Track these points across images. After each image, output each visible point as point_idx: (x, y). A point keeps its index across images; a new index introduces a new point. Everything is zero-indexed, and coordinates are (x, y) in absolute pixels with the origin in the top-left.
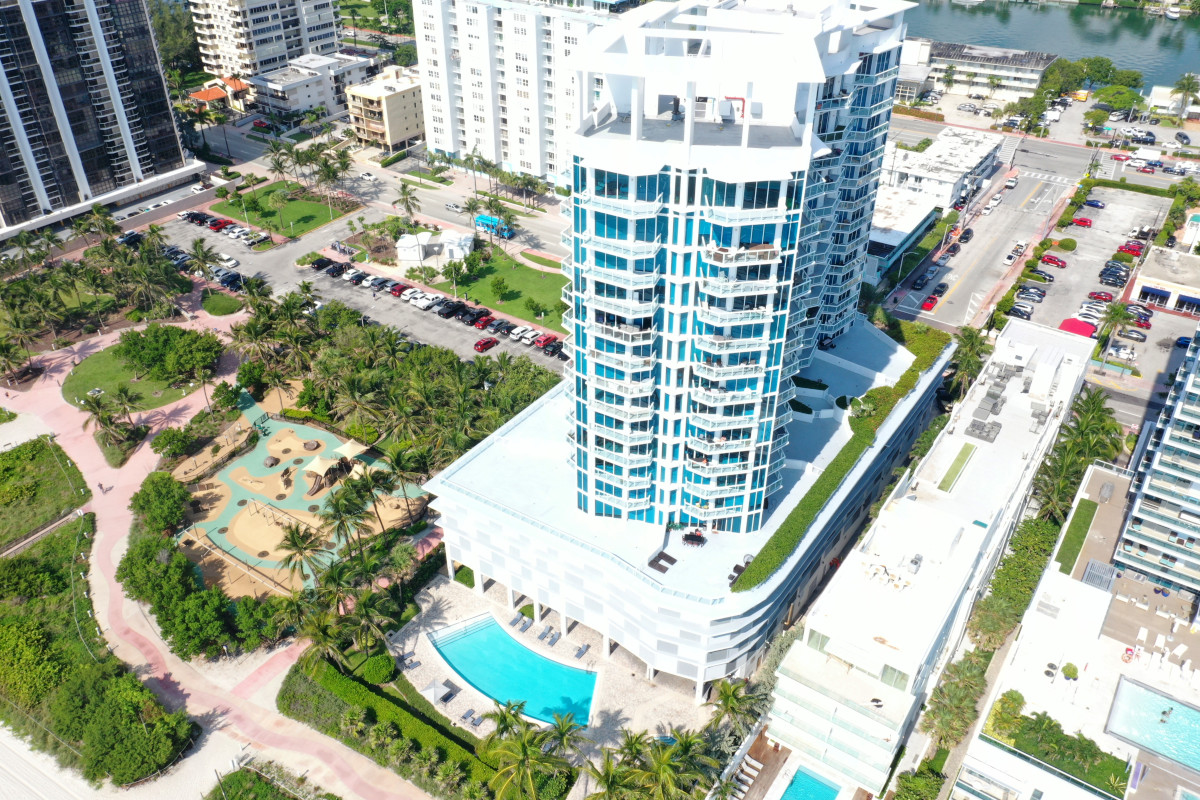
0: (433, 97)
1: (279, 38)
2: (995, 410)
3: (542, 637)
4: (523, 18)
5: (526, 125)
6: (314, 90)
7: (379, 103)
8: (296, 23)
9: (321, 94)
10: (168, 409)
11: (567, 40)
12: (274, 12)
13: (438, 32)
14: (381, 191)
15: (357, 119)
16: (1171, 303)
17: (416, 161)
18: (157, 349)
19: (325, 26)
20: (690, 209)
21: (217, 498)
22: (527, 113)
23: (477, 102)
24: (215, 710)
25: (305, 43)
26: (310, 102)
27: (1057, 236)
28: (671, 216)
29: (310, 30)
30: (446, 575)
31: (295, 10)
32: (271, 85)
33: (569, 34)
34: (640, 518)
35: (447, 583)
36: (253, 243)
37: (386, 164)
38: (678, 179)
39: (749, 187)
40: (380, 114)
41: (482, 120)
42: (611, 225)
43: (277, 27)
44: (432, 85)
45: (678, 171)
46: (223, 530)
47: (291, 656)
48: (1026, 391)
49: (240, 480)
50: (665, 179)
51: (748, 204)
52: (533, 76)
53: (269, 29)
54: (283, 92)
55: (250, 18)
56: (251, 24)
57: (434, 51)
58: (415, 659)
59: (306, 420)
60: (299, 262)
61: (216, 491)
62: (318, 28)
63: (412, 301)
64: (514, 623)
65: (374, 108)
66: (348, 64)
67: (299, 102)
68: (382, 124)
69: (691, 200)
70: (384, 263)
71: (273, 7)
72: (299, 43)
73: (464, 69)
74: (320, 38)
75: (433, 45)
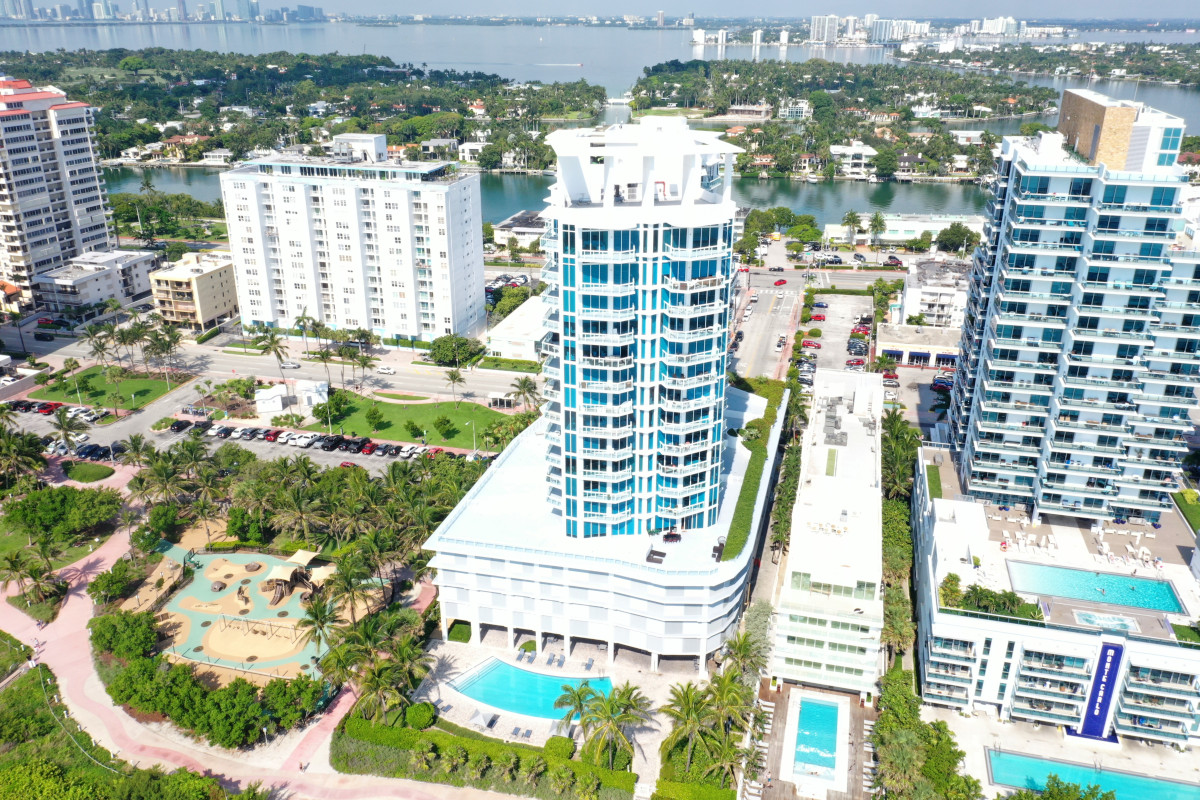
0: (248, 272)
1: (53, 240)
2: (837, 426)
3: (550, 662)
4: (343, 192)
5: (349, 286)
6: (103, 284)
7: (188, 284)
8: (68, 225)
9: (110, 287)
10: (80, 564)
11: (388, 206)
12: (47, 215)
13: (253, 212)
14: (207, 363)
15: (162, 303)
16: (905, 359)
17: (231, 336)
18: (55, 509)
19: (97, 227)
20: (655, 255)
21: (177, 626)
22: (351, 275)
23: (298, 271)
24: (273, 787)
25: (78, 243)
26: (100, 295)
27: (806, 329)
28: (641, 263)
29: (82, 231)
30: (440, 637)
31: (66, 213)
32: (58, 282)
33: (388, 200)
34: (622, 533)
35: (443, 643)
36: (95, 419)
37: (202, 341)
38: (645, 233)
39: (697, 232)
40: (190, 295)
41: (304, 287)
42: (595, 273)
43: (51, 230)
44: (247, 261)
45: (646, 226)
46: (199, 649)
47: (326, 729)
48: (851, 412)
49: (193, 607)
50: (635, 234)
51: (696, 244)
52: (355, 241)
53: (42, 232)
54: (73, 287)
55: (23, 221)
56: (25, 227)
57: (249, 230)
58: (445, 704)
59: (235, 549)
60: (154, 428)
61: (172, 620)
62: (91, 229)
63: (291, 442)
64: (520, 658)
65: (184, 289)
66: (132, 259)
67: (89, 296)
68: (193, 304)
69: (655, 249)
70: (244, 417)
71: (47, 210)
72: (72, 244)
73: (283, 244)
74: (93, 238)
75: (248, 224)
